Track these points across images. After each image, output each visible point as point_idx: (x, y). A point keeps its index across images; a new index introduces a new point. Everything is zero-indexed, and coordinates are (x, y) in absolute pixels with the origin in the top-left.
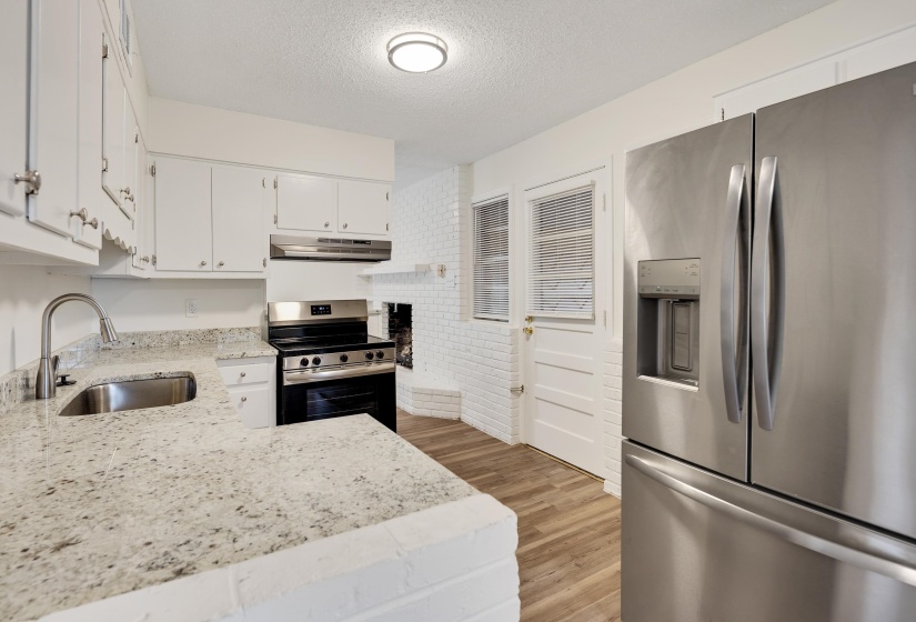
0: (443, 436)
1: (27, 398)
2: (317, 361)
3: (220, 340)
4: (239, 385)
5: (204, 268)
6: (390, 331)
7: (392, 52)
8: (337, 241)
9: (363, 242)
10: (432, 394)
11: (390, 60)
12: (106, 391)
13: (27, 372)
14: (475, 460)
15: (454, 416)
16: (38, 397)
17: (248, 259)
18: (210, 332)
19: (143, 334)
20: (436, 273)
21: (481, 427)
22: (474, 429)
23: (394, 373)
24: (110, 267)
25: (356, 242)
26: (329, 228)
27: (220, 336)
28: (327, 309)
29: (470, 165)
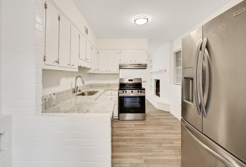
0: (162, 115)
1: (73, 93)
2: (126, 92)
3: (110, 86)
4: (111, 95)
5: (106, 71)
6: (156, 87)
7: (135, 21)
8: (134, 64)
9: (140, 64)
10: (162, 104)
11: (135, 23)
12: (86, 93)
13: (73, 89)
14: (167, 122)
15: (168, 111)
16: (75, 93)
17: (115, 69)
18: (109, 84)
19: (98, 84)
20: (164, 71)
21: (174, 115)
22: (172, 115)
23: (145, 96)
24: (87, 71)
25: (138, 64)
26: (132, 62)
27: (111, 85)
28: (132, 80)
29: (173, 41)
